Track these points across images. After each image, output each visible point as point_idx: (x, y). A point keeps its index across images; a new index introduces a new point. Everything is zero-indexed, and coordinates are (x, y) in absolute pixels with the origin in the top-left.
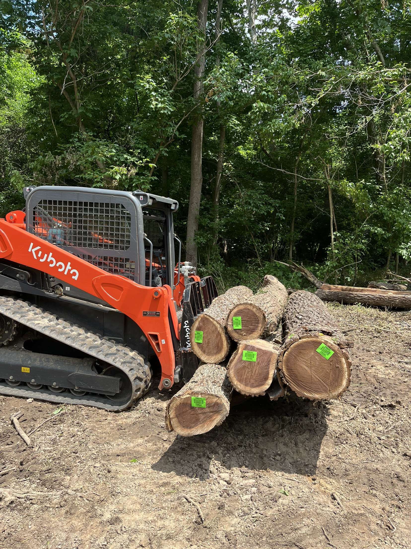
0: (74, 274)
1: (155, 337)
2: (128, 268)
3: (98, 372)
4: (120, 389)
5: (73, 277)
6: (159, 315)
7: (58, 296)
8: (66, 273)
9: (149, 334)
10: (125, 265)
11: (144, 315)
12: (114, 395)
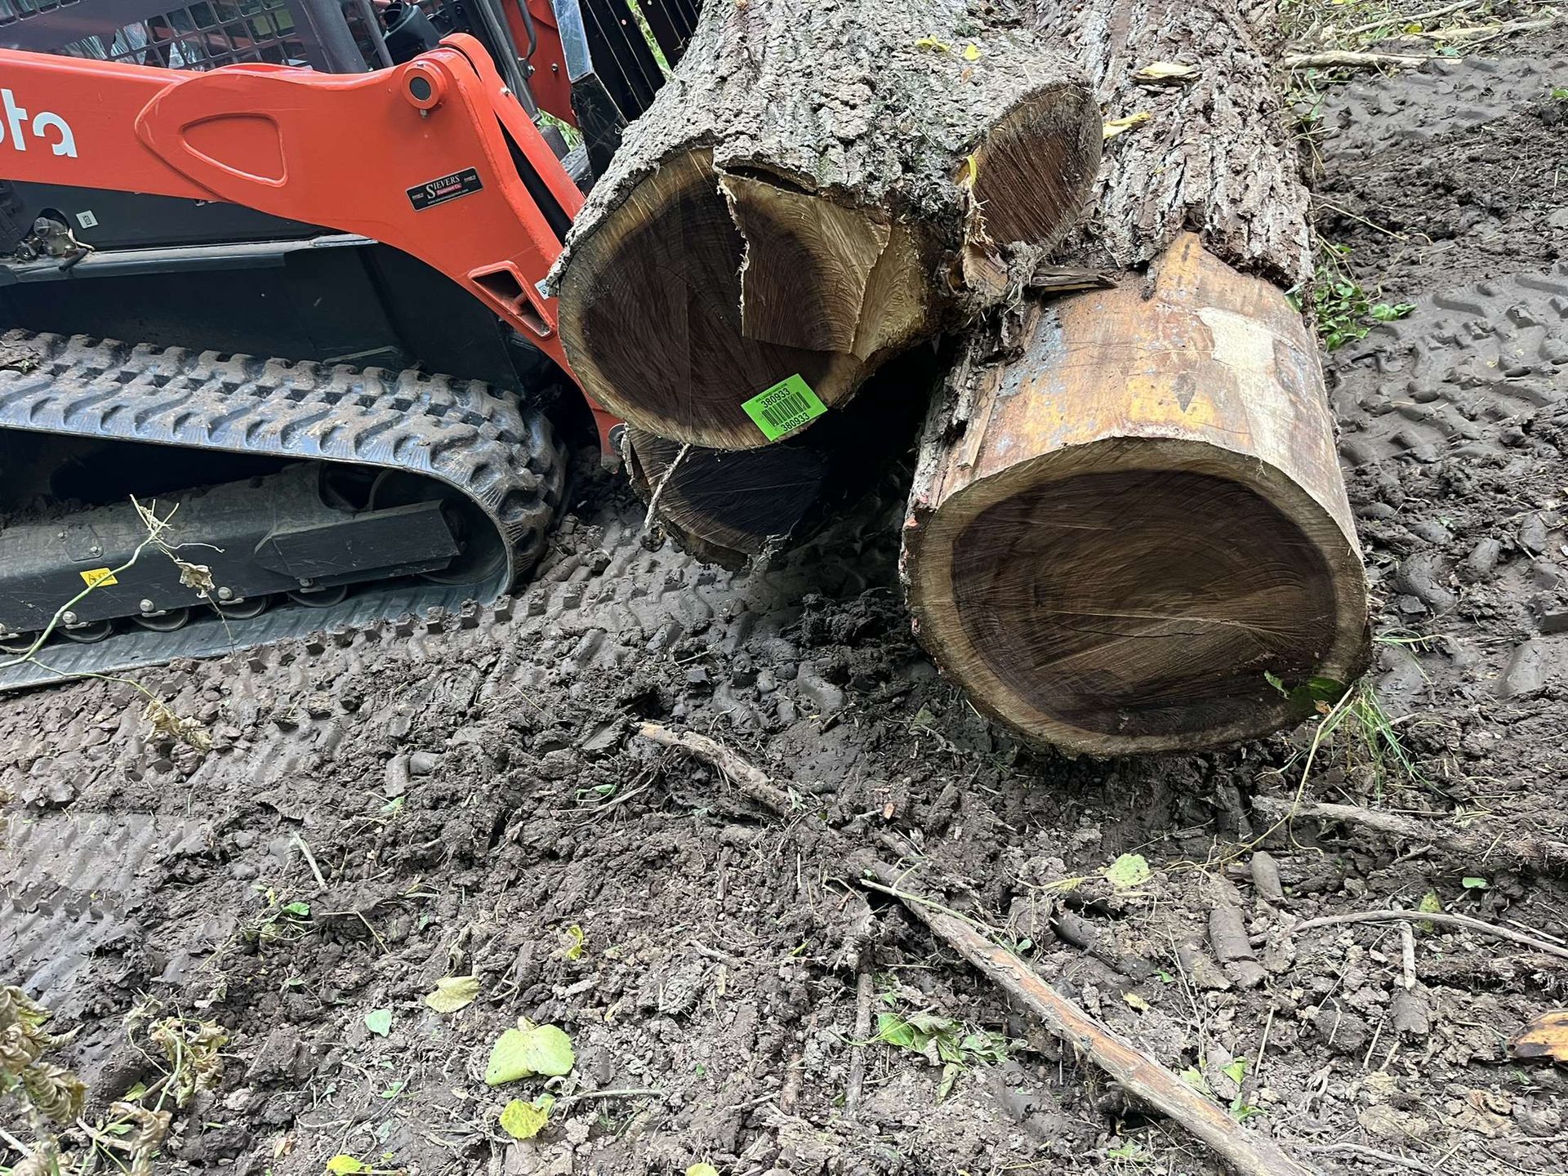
0: (53, 133)
1: (503, 282)
2: (269, 36)
3: (354, 504)
4: (458, 538)
5: (58, 150)
6: (476, 185)
7: (62, 261)
8: (20, 144)
9: (477, 279)
10: (250, 22)
11: (419, 204)
12: (446, 565)
